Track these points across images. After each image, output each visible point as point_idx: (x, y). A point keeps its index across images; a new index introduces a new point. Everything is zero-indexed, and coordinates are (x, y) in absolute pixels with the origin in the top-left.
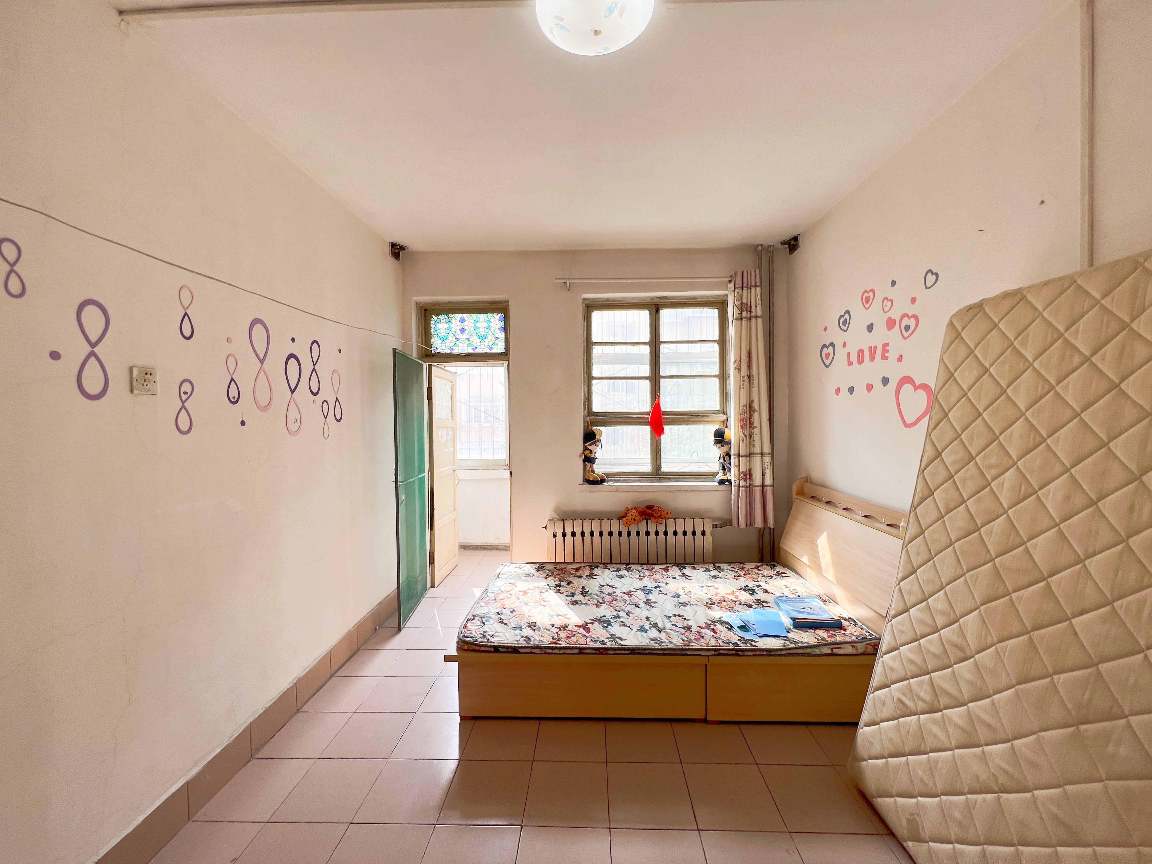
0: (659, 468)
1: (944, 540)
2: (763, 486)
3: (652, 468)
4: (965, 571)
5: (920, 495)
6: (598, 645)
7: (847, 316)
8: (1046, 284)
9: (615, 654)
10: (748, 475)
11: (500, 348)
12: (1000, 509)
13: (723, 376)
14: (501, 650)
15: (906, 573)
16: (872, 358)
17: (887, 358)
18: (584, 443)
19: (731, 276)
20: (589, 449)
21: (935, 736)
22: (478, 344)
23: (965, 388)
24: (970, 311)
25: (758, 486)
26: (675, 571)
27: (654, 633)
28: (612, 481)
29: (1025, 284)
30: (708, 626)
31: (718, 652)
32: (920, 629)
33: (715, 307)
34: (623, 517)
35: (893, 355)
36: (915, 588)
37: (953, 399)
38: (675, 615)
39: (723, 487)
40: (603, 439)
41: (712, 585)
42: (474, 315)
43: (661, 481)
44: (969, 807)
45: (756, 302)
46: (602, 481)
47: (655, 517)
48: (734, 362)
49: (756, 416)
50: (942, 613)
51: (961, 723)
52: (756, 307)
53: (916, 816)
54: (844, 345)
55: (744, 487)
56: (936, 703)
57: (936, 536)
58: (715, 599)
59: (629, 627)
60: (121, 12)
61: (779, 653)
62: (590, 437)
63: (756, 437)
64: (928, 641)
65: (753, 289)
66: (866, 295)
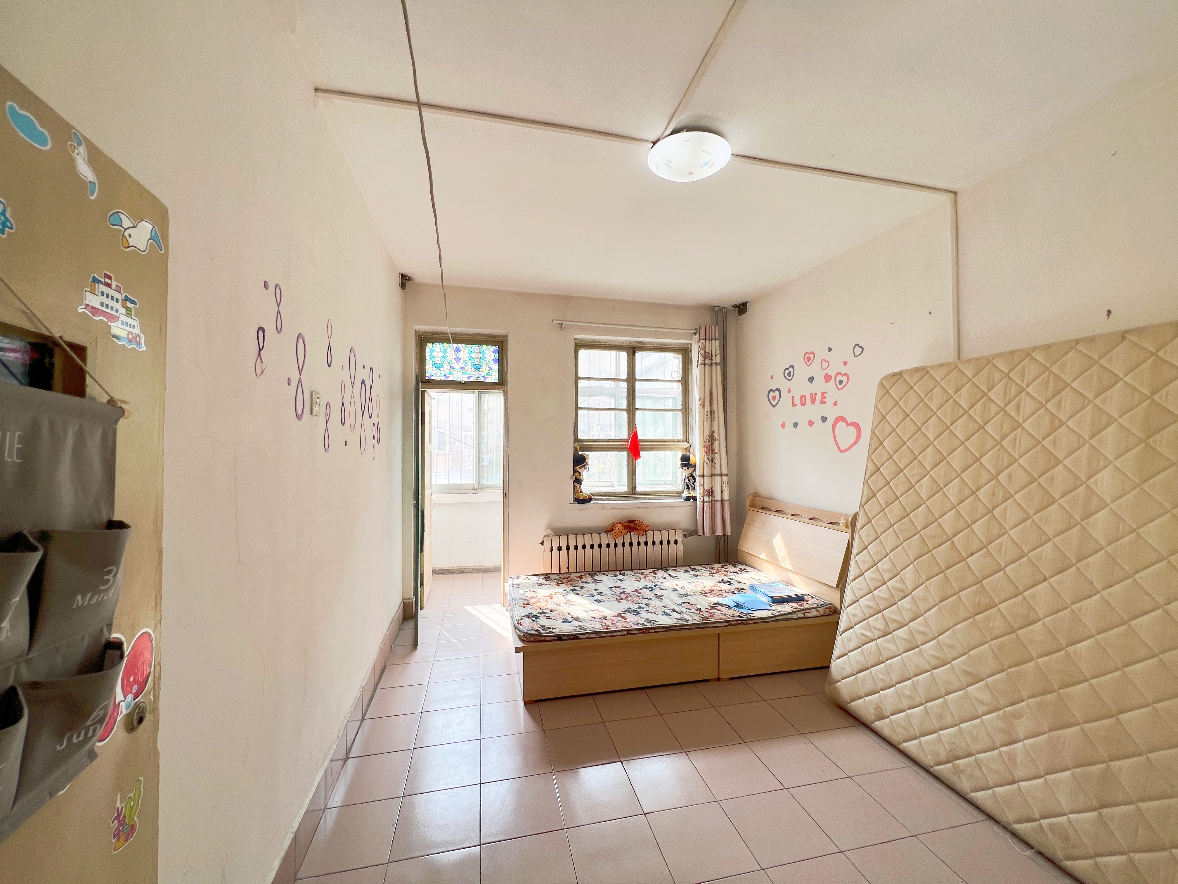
0: (635, 488)
1: (886, 524)
2: (722, 501)
3: (629, 488)
4: (902, 541)
5: (867, 496)
6: (640, 627)
7: (791, 369)
8: (941, 365)
9: (655, 632)
10: (711, 492)
11: (494, 377)
12: (922, 501)
13: (686, 410)
14: (563, 638)
15: (861, 549)
16: (813, 402)
17: (825, 403)
18: (574, 467)
19: (696, 329)
20: (578, 471)
21: (889, 649)
22: (473, 373)
23: (894, 426)
24: (894, 376)
25: (719, 501)
26: (660, 573)
27: (675, 615)
28: (596, 500)
29: (929, 364)
30: (712, 608)
31: (729, 623)
32: (872, 585)
33: (679, 353)
34: (610, 532)
35: (830, 400)
36: (868, 558)
37: (887, 433)
38: (684, 603)
39: (688, 503)
40: (589, 461)
41: (697, 581)
42: (469, 346)
43: (637, 499)
44: (914, 686)
45: (716, 352)
46: (590, 500)
47: (638, 529)
48: (699, 400)
49: (716, 444)
50: (888, 571)
51: (905, 636)
52: (716, 356)
53: (880, 704)
54: (789, 391)
55: (709, 502)
56: (888, 629)
57: (881, 522)
58: (706, 590)
59: (654, 613)
60: (317, 90)
61: (770, 620)
62: (580, 461)
63: (717, 461)
64: (880, 591)
65: (713, 342)
66: (807, 355)
